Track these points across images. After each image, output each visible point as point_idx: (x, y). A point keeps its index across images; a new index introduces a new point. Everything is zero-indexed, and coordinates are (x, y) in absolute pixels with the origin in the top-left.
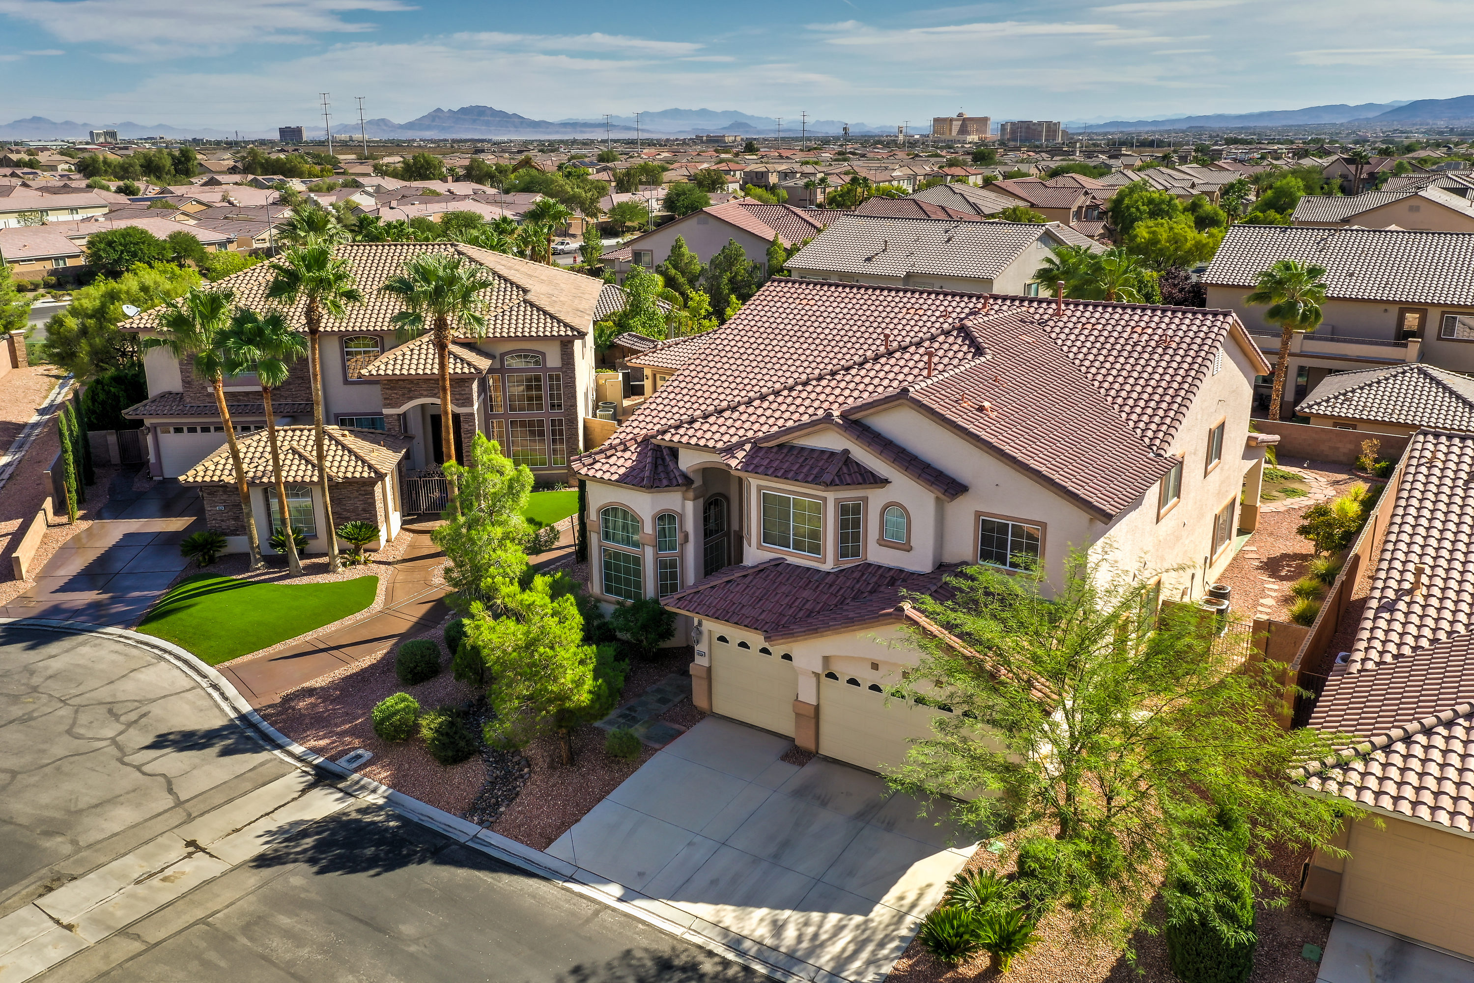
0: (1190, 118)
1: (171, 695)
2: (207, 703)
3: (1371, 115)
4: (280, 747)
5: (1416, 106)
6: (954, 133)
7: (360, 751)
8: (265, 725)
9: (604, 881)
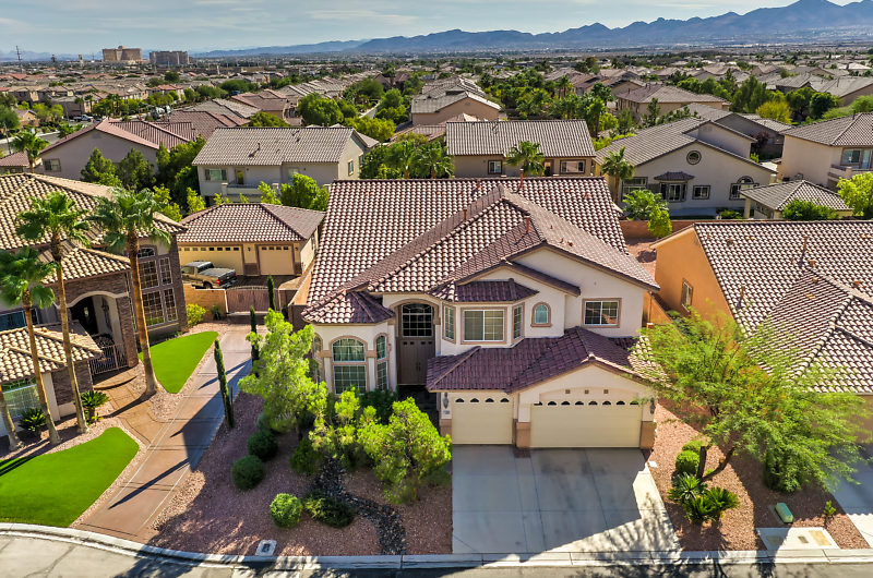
0: (259, 49)
1: (61, 559)
2: (101, 554)
3: (354, 46)
4: (201, 561)
5: (374, 42)
6: (119, 59)
7: (264, 542)
8: (168, 551)
9: (503, 555)
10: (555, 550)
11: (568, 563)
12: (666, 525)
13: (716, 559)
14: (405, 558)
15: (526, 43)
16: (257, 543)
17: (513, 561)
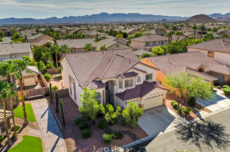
7: (105, 148)
9: (159, 133)
10: (167, 128)
11: (171, 130)
12: (181, 118)
13: (194, 121)
14: (141, 140)
15: (35, 22)
16: (103, 149)
17: (161, 133)
